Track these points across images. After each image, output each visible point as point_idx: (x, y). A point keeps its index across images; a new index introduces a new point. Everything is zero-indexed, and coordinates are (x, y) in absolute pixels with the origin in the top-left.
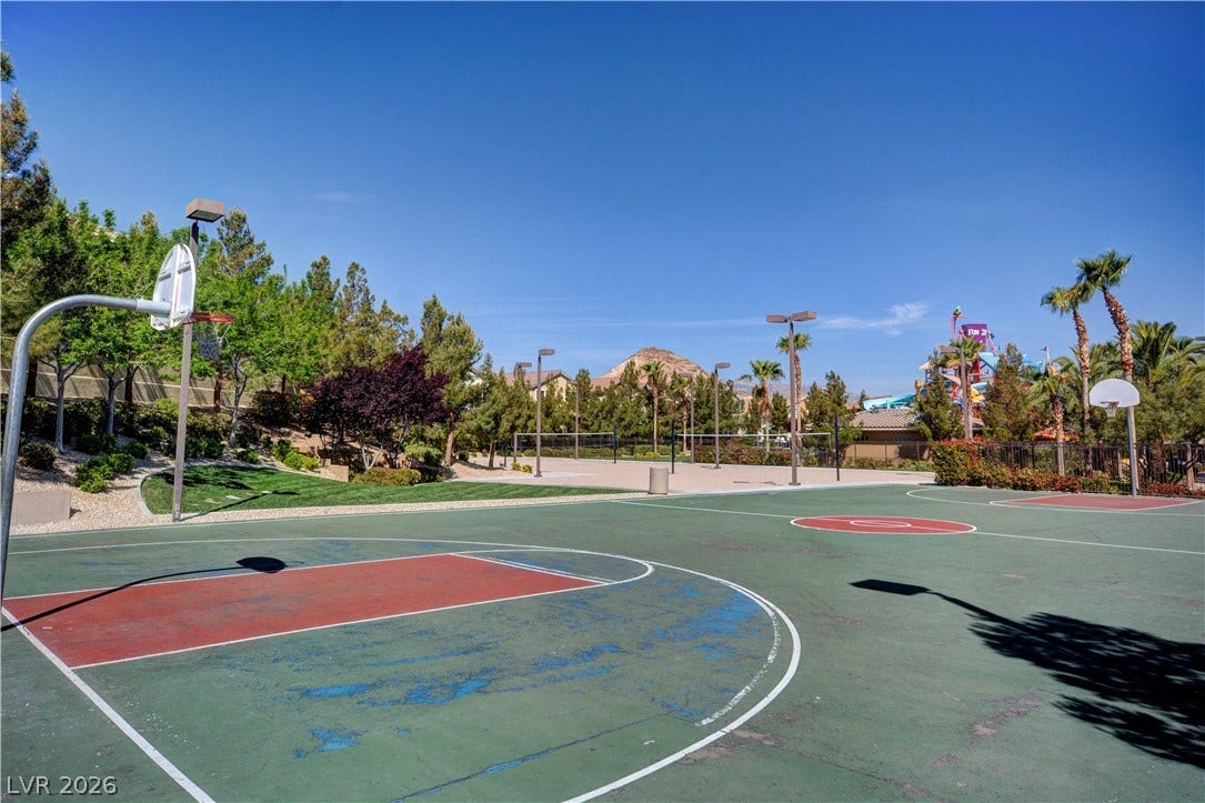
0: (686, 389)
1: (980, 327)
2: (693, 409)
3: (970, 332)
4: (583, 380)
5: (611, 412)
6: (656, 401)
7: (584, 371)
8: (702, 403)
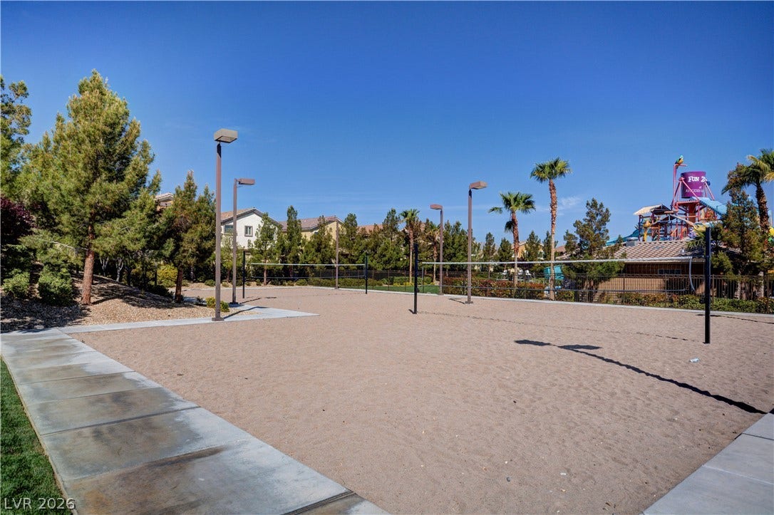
0: (436, 232)
1: (699, 174)
2: (441, 249)
3: (691, 179)
4: (351, 222)
5: (374, 250)
6: (412, 241)
7: (351, 215)
8: (448, 244)
